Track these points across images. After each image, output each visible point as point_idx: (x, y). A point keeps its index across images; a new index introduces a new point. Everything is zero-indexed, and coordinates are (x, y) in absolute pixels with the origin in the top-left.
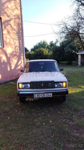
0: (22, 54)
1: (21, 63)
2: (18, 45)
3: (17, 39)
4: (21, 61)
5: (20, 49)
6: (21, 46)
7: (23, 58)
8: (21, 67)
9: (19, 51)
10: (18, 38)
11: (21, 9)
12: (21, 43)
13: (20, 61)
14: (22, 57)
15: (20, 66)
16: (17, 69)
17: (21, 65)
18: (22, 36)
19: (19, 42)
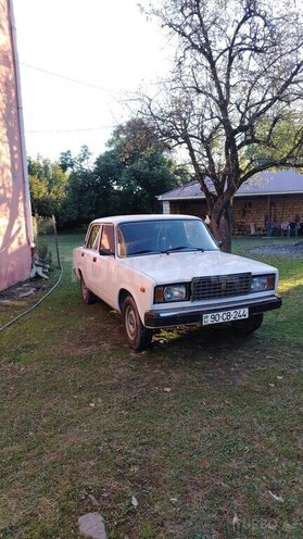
0: (21, 198)
1: (20, 229)
2: (8, 162)
3: (6, 139)
4: (19, 222)
5: (14, 176)
6: (16, 166)
7: (22, 209)
8: (20, 243)
9: (11, 184)
10: (7, 134)
11: (11, 28)
12: (16, 156)
13: (16, 221)
14: (21, 207)
15: (16, 240)
16: (9, 251)
17: (19, 235)
18: (16, 129)
19: (12, 152)
